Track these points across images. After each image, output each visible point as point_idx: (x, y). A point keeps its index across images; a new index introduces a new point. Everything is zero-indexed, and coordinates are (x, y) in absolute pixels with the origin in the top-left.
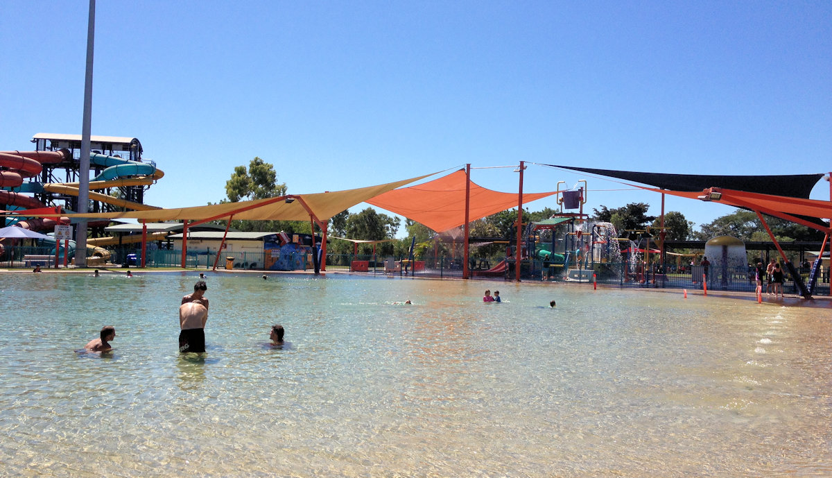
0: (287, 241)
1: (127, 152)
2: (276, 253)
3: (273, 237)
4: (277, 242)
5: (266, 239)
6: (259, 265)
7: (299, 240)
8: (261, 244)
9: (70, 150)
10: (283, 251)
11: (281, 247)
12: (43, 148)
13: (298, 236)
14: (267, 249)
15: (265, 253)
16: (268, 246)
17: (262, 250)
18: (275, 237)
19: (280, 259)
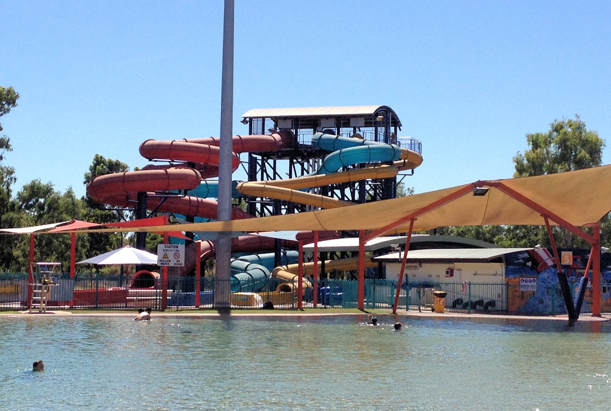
0: (550, 263)
1: (371, 128)
2: (529, 285)
3: (521, 256)
4: (529, 264)
5: (506, 260)
6: (499, 306)
7: (575, 260)
8: (500, 268)
9: (294, 131)
10: (543, 281)
11: (538, 273)
12: (260, 131)
13: (571, 253)
14: (511, 277)
15: (507, 285)
16: (514, 272)
17: (501, 279)
18: (526, 255)
19: (538, 295)
